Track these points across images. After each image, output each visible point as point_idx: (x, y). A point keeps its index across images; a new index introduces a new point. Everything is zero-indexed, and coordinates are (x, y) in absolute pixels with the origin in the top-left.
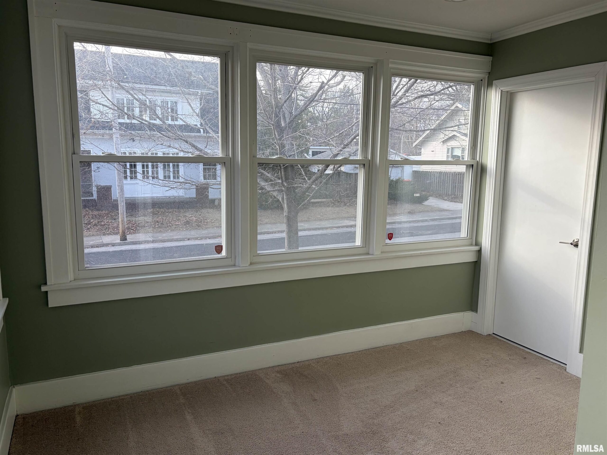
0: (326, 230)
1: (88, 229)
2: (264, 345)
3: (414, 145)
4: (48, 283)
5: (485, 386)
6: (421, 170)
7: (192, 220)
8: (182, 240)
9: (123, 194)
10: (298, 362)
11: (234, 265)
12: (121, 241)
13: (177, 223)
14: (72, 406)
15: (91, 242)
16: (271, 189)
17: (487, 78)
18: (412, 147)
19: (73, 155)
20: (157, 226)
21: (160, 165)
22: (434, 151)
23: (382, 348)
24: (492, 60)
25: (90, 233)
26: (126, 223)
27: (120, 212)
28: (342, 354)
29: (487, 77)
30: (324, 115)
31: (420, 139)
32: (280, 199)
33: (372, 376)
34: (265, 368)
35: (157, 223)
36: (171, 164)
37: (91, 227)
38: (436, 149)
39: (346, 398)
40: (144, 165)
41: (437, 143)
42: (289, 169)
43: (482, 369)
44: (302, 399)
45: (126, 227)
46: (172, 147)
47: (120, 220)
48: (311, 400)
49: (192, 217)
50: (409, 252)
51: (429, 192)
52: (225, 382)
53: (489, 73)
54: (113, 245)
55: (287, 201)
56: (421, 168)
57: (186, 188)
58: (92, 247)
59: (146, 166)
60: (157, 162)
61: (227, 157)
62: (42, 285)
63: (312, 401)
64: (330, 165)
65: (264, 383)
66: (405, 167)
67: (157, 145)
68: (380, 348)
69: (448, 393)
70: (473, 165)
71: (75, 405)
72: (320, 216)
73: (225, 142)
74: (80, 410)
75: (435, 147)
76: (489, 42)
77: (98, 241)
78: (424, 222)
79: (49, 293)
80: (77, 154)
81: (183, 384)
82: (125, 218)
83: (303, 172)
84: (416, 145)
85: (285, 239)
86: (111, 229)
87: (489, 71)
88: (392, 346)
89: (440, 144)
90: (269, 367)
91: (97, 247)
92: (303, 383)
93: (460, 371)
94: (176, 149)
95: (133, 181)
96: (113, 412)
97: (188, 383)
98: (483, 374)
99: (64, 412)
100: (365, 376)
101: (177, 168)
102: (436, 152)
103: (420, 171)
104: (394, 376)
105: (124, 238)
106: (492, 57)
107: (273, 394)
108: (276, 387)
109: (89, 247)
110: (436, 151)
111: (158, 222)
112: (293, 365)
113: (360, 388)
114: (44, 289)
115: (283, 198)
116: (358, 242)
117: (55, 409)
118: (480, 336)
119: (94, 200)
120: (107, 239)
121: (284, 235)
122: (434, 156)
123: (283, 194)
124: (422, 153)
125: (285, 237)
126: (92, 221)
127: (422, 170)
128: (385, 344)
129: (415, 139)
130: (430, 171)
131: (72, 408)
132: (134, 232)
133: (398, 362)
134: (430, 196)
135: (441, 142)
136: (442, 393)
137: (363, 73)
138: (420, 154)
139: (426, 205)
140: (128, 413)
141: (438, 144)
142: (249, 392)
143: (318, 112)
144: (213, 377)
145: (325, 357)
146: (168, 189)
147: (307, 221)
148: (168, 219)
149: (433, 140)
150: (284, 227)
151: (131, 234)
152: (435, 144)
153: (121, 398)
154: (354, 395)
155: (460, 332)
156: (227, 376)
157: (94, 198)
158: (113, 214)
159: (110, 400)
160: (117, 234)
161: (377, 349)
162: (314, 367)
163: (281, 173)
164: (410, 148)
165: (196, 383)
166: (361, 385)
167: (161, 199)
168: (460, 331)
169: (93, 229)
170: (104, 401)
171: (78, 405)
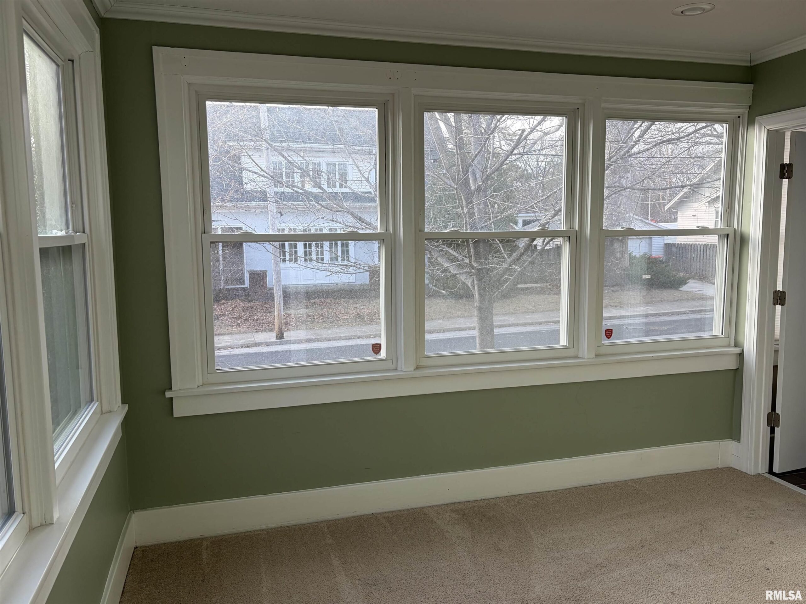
0: (540, 326)
1: (238, 324)
2: (436, 475)
3: (667, 207)
4: (173, 389)
5: (746, 546)
6: (677, 243)
7: (364, 313)
8: (350, 339)
9: (280, 281)
10: (481, 500)
11: (396, 369)
12: (276, 339)
13: (345, 317)
14: (199, 539)
15: (242, 341)
16: (457, 271)
17: (747, 113)
18: (665, 211)
19: (203, 235)
20: (321, 321)
21: (326, 244)
22: (697, 215)
23: (597, 486)
24: (753, 89)
25: (240, 329)
26: (283, 317)
27: (277, 303)
28: (542, 492)
29: (747, 111)
30: (540, 171)
31: (676, 200)
32: (470, 285)
33: (581, 523)
34: (436, 505)
35: (321, 317)
36: (339, 243)
37: (241, 322)
38: (699, 213)
39: (541, 550)
40: (306, 244)
41: (700, 204)
42: (481, 245)
43: (743, 523)
44: (482, 548)
45: (283, 323)
46: (335, 221)
47: (276, 313)
48: (494, 551)
49: (364, 308)
50: (636, 354)
51: (689, 272)
52: (384, 521)
53: (750, 106)
54: (268, 344)
55: (479, 287)
56: (677, 240)
57: (350, 272)
58: (242, 347)
59: (309, 245)
60: (323, 241)
61: (387, 232)
62: (166, 390)
63: (496, 551)
64: (535, 239)
65: (434, 525)
66: (653, 239)
67: (318, 219)
68: (595, 486)
69: (688, 553)
70: (728, 235)
71: (203, 539)
72: (531, 307)
73: (384, 214)
74: (208, 545)
75: (697, 211)
76: (748, 64)
77: (249, 340)
78: (681, 315)
79: (173, 399)
80: (207, 233)
81: (332, 520)
82: (282, 311)
83: (501, 248)
84: (669, 208)
85: (476, 339)
86: (265, 324)
87: (749, 105)
88: (613, 484)
89: (705, 206)
90: (442, 505)
91: (248, 347)
92: (485, 528)
93: (710, 523)
94: (340, 223)
95: (292, 265)
96: (245, 549)
97: (338, 520)
98: (745, 529)
99: (190, 546)
100: (570, 522)
101: (346, 248)
102: (699, 217)
103: (675, 244)
104: (612, 525)
105: (280, 336)
106: (753, 85)
107: (444, 538)
108: (449, 530)
109: (238, 346)
110: (699, 215)
111: (322, 315)
112: (474, 503)
113: (562, 538)
114: (168, 395)
115: (473, 285)
116: (563, 341)
117: (179, 542)
118: (745, 476)
119: (245, 289)
120: (261, 337)
121: (475, 333)
122: (697, 222)
123: (473, 278)
124: (678, 218)
125: (476, 336)
126: (243, 314)
127: (679, 242)
128: (603, 481)
129: (669, 200)
130: (689, 244)
131: (199, 541)
132: (293, 328)
133: (619, 506)
134: (689, 278)
135: (706, 203)
136: (680, 552)
137: (566, 117)
138: (675, 220)
139: (684, 291)
140: (263, 552)
141: (701, 206)
142: (414, 534)
143: (531, 168)
144: (369, 513)
145: (517, 495)
146: (329, 273)
147: (513, 314)
148: (334, 311)
149: (694, 201)
150: (474, 322)
151: (290, 331)
152: (697, 206)
153: (256, 533)
154: (553, 547)
155: (715, 469)
156: (388, 512)
157: (246, 286)
158: (268, 306)
159: (243, 534)
160: (272, 330)
161: (591, 487)
162: (501, 507)
163: (469, 250)
164: (662, 213)
165: (348, 520)
166: (564, 534)
167: (327, 286)
168: (715, 467)
169: (244, 324)
170: (236, 535)
171: (206, 539)
